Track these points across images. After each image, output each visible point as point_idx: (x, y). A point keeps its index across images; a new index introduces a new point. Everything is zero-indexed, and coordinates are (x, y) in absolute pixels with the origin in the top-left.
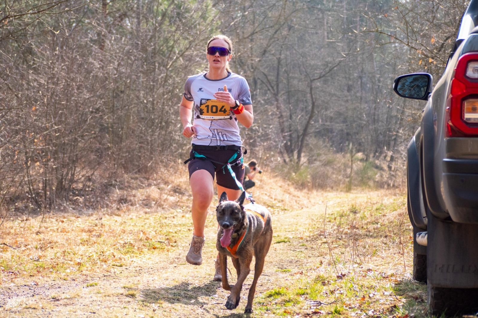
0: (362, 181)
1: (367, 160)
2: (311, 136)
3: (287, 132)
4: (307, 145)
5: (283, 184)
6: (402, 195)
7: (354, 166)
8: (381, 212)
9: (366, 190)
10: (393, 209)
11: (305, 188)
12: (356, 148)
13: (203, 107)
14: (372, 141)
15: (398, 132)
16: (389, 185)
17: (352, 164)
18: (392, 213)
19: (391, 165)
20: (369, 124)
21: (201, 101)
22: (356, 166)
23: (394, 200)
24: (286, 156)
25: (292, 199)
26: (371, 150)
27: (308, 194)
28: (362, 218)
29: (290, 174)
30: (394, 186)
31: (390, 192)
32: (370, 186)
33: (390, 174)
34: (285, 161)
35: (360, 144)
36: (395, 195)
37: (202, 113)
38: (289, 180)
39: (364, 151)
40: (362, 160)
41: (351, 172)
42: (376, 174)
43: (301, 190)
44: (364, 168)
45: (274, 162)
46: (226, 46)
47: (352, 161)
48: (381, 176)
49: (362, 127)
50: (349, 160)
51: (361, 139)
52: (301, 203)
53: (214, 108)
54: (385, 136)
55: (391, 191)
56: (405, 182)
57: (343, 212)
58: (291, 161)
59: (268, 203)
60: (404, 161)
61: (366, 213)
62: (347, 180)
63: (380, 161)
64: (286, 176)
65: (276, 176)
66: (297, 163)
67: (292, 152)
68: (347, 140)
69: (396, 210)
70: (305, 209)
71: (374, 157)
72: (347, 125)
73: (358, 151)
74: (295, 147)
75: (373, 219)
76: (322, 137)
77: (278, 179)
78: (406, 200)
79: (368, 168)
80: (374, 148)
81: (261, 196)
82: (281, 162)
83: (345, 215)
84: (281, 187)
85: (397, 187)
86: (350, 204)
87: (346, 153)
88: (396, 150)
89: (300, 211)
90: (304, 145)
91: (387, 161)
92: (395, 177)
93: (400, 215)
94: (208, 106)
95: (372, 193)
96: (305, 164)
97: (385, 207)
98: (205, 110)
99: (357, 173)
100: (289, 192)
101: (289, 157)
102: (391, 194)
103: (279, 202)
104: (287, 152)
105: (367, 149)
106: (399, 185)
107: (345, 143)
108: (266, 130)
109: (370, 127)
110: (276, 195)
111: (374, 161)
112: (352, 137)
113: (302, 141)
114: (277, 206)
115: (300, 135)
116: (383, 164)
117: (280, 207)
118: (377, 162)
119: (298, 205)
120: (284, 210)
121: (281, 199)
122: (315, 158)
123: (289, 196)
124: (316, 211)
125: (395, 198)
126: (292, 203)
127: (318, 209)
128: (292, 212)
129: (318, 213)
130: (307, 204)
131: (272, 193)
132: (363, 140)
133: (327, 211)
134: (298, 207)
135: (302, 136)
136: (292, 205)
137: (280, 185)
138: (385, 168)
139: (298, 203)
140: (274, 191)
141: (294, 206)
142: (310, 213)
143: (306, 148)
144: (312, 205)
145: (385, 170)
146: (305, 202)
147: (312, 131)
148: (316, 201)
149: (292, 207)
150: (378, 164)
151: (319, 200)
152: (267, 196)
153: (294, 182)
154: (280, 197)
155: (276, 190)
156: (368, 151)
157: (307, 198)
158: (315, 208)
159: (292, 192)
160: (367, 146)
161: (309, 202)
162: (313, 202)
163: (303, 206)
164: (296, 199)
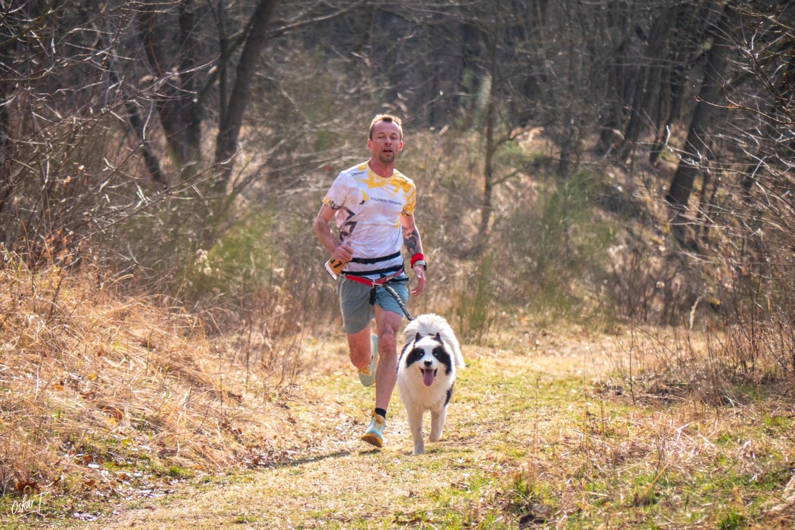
0: (535, 275)
2: (288, 45)
4: (268, 87)
7: (498, 192)
9: (562, 332)
14: (591, 74)
17: (488, 187)
22: (510, 194)
26: (586, 118)
35: (531, 88)
39: (548, 123)
40: (538, 167)
41: (483, 227)
42: (610, 239)
44: (550, 211)
47: (489, 172)
51: (539, 62)
52: (247, 430)
59: (88, 434)
62: (463, 269)
63: (629, 174)
68: (469, 61)
73: (523, 120)
76: (344, 49)
79: (568, 208)
80: (600, 104)
81: (54, 397)
84: (147, 345)
87: (462, 130)
90: (252, 86)
91: (663, 173)
99: (511, 233)
100: (190, 371)
103: (141, 428)
105: (568, 115)
111: (601, 173)
112: (492, 50)
113: (243, 68)
114: (132, 456)
115: (231, 40)
116: (646, 187)
117: (149, 459)
118: (612, 175)
119: (234, 445)
120: (164, 473)
121: (150, 412)
122: (304, 155)
123: (189, 398)
124: (329, 491)
125: (722, 428)
126: (206, 433)
127: (341, 479)
128: (205, 492)
129: (339, 499)
130: (279, 437)
131: (106, 378)
132: (548, 64)
133: (386, 486)
134: (235, 453)
135: (243, 44)
136: (204, 447)
137: (142, 336)
138: (653, 206)
139: (232, 433)
140: (114, 368)
141: (215, 451)
142: (297, 502)
143: (260, 101)
144: (304, 439)
145: (656, 221)
146: (268, 425)
147: (295, 22)
148: (321, 415)
149: (204, 457)
150: (620, 188)
151: (338, 413)
152: (81, 394)
153: (211, 314)
154: (145, 400)
155: (124, 360)
156: (572, 122)
157: (275, 400)
158: (320, 472)
159: (203, 370)
160: (569, 98)
161: (288, 427)
162: (305, 425)
163: (257, 447)
164: (225, 406)
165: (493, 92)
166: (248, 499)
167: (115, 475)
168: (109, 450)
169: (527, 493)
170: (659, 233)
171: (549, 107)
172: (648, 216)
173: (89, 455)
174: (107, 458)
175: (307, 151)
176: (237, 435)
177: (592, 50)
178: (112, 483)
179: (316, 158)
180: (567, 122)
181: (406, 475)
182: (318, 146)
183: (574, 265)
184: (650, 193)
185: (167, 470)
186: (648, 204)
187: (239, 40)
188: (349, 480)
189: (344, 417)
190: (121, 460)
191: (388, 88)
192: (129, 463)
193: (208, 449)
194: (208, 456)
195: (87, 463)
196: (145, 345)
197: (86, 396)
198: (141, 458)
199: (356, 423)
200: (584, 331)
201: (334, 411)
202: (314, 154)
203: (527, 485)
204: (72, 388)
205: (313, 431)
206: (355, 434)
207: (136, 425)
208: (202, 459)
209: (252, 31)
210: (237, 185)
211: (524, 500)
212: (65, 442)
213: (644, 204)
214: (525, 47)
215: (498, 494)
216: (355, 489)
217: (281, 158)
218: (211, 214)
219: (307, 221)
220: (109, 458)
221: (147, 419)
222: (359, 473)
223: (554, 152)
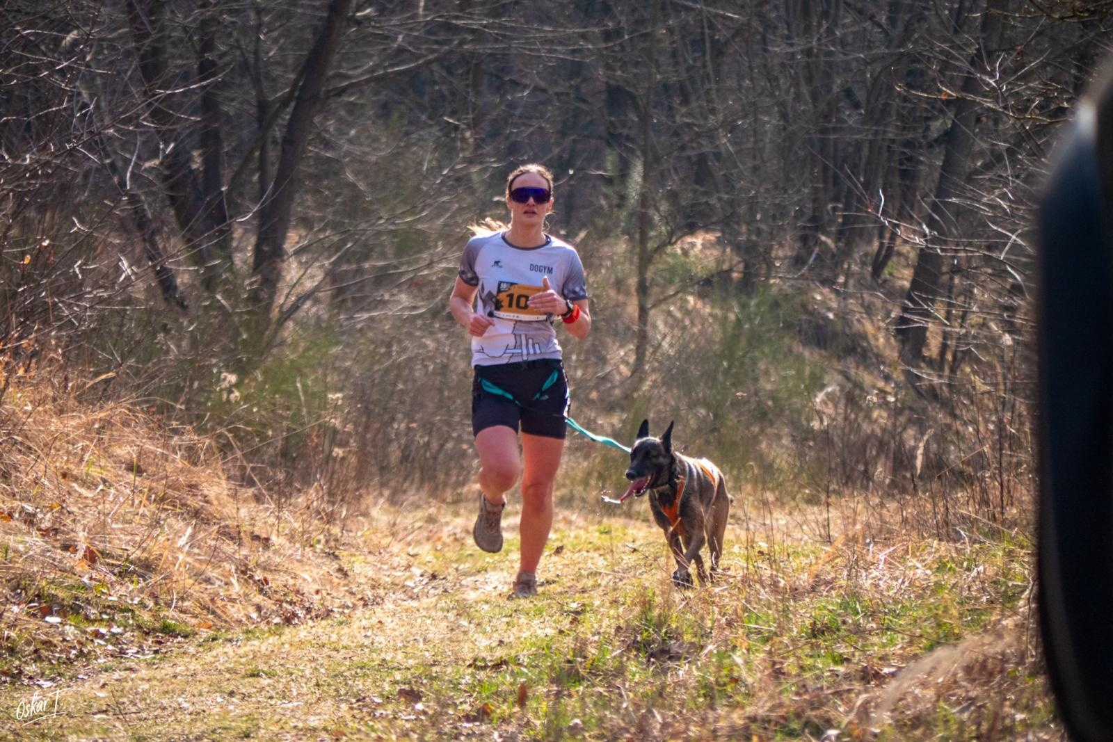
1: (748, 284)
2: (351, 108)
3: (186, 78)
4: (330, 169)
5: (156, 449)
6: (994, 534)
7: (658, 322)
8: (843, 649)
10: (928, 627)
11: (307, 481)
12: (673, 196)
13: (503, 296)
14: (784, 151)
15: (970, 84)
16: (902, 461)
17: (643, 311)
18: (928, 662)
19: (918, 321)
20: (768, 26)
21: (499, 285)
22: (675, 324)
23: (941, 567)
24: (174, 247)
25: (215, 557)
26: (780, 211)
27: (330, 518)
28: (711, 693)
29: (203, 373)
30: (936, 465)
31: (910, 511)
32: (768, 468)
33: (912, 379)
34: (166, 282)
35: (700, 172)
36: (946, 531)
37: (498, 306)
38: (195, 418)
39: (727, 223)
40: (710, 285)
41: (637, 368)
42: (817, 383)
43: (282, 492)
44: (730, 342)
45: (90, 293)
46: (545, 186)
47: (643, 289)
48: (852, 397)
49: (719, 51)
50: (619, 284)
51: (711, 135)
52: (276, 581)
53: (523, 301)
54: (876, 116)
55: (923, 504)
56: (1015, 442)
57: (580, 651)
58: (209, 283)
60: (1016, 289)
61: (738, 658)
63: (842, 295)
64: (176, 392)
65: (103, 393)
66: (254, 297)
67: (220, 218)
68: (613, 139)
69: (948, 638)
70: (304, 631)
71: (798, 261)
72: (608, 36)
74: (235, 183)
75: (789, 698)
76: (435, 114)
77: (115, 410)
78: (1023, 571)
79: (755, 340)
80: (799, 196)
82: (139, 290)
83: (594, 671)
84: (134, 468)
85: (962, 478)
86: (629, 590)
87: (605, 233)
88: (959, 212)
89: (265, 644)
90: (304, 168)
91: (891, 294)
92: (950, 408)
93: (980, 671)
94: (511, 296)
95: (780, 519)
96: (309, 309)
97: (873, 615)
98: (505, 303)
99: (675, 376)
100: (195, 503)
101: (199, 259)
102: (916, 525)
103: (123, 574)
104: (184, 220)
105: (753, 207)
106: (979, 461)
107: (596, 158)
108: (33, 59)
109: (778, 49)
110: (100, 529)
111: (801, 291)
112: (644, 118)
113: (291, 142)
114: (109, 607)
115: (274, 102)
116: (867, 313)
117: (132, 611)
118: (819, 297)
119: (258, 599)
120: (154, 630)
121: (136, 554)
122: (381, 263)
123: (192, 536)
124: (384, 643)
125: (943, 552)
126: (218, 583)
127: (402, 629)
128: (210, 649)
129: (399, 652)
130: (324, 593)
131: (74, 509)
132: (724, 140)
133: (466, 637)
134: (259, 608)
135: (290, 109)
136: (212, 600)
137: (128, 457)
138: (877, 339)
139: (255, 582)
140: (86, 498)
141: (229, 605)
142: (339, 656)
143: (317, 192)
144: (360, 596)
145: (880, 358)
146: (306, 576)
147: (362, 74)
148: (385, 567)
149: (213, 613)
150: (831, 316)
151: (409, 567)
152: (39, 529)
153: (230, 436)
154: (129, 538)
155: (101, 487)
156: (758, 217)
157: (319, 547)
158: (374, 620)
159: (215, 502)
160: (752, 182)
161: (336, 580)
162: (363, 580)
163: (291, 603)
164: (244, 552)
166: (267, 653)
167: (85, 632)
168: (77, 598)
169: (659, 625)
170: (887, 378)
171: (726, 197)
172: (870, 354)
173: (46, 605)
174: (72, 610)
175: (385, 258)
176: (262, 586)
177: (784, 116)
178: (79, 642)
179: (396, 267)
180: (751, 218)
181: (495, 622)
182: (401, 251)
183: (764, 414)
184: (872, 321)
185: (157, 625)
186: (870, 337)
187: (285, 102)
188: (414, 631)
189: (417, 571)
190: (93, 612)
191: (495, 165)
192: (105, 617)
193: (219, 603)
194: (219, 612)
195: (43, 617)
196: (130, 468)
197: (45, 533)
198: (122, 611)
199: (434, 577)
200: (777, 499)
201: (404, 563)
202: (395, 262)
203: (660, 615)
204: (25, 522)
205: (373, 587)
206: (432, 591)
207: (116, 571)
208: (210, 616)
209: (302, 89)
210: (285, 309)
211: (655, 636)
212: (13, 591)
213: (864, 336)
214: (690, 114)
215: (619, 628)
216: (421, 640)
218: (245, 336)
219: (383, 350)
220: (76, 610)
221: (131, 563)
222: (429, 621)
223: (733, 263)
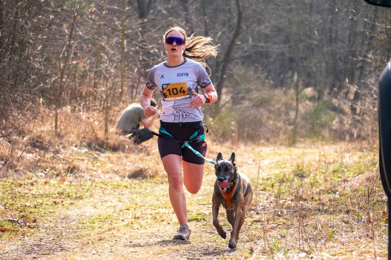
0: (312, 129)
1: (319, 99)
2: (236, 63)
7: (301, 107)
12: (303, 80)
13: (165, 91)
14: (327, 71)
17: (297, 104)
18: (357, 177)
19: (355, 106)
20: (323, 45)
21: (163, 86)
22: (304, 107)
23: (360, 157)
26: (326, 84)
28: (312, 185)
30: (359, 136)
31: (354, 146)
32: (323, 138)
33: (354, 118)
35: (309, 75)
37: (165, 96)
39: (315, 86)
40: (312, 99)
41: (296, 116)
42: (333, 119)
44: (316, 111)
46: (182, 37)
47: (297, 100)
49: (313, 50)
50: (292, 99)
51: (311, 67)
53: (175, 91)
54: (346, 63)
57: (285, 175)
61: (317, 177)
63: (339, 100)
68: (290, 69)
71: (330, 93)
73: (307, 85)
76: (253, 64)
78: (377, 158)
79: (321, 110)
80: (330, 80)
83: (287, 180)
85: (364, 139)
86: (295, 164)
87: (289, 88)
88: (364, 83)
90: (226, 76)
91: (349, 100)
92: (362, 124)
94: (169, 90)
96: (227, 105)
99: (304, 118)
107: (287, 73)
109: (325, 49)
111: (331, 100)
112: (297, 65)
113: (224, 70)
118: (334, 101)
165: (298, 76)
170: (349, 118)
171: (315, 80)
172: (345, 113)
177: (327, 64)
180: (319, 85)
182: (247, 93)
183: (323, 126)
184: (345, 106)
189: (250, 160)
200: (326, 143)
201: (248, 158)
202: (245, 95)
203: (301, 168)
209: (226, 59)
210: (222, 105)
211: (300, 173)
213: (344, 109)
214: (307, 63)
215: (293, 171)
217: (235, 96)
218: (214, 111)
219: (243, 113)
223: (316, 94)
